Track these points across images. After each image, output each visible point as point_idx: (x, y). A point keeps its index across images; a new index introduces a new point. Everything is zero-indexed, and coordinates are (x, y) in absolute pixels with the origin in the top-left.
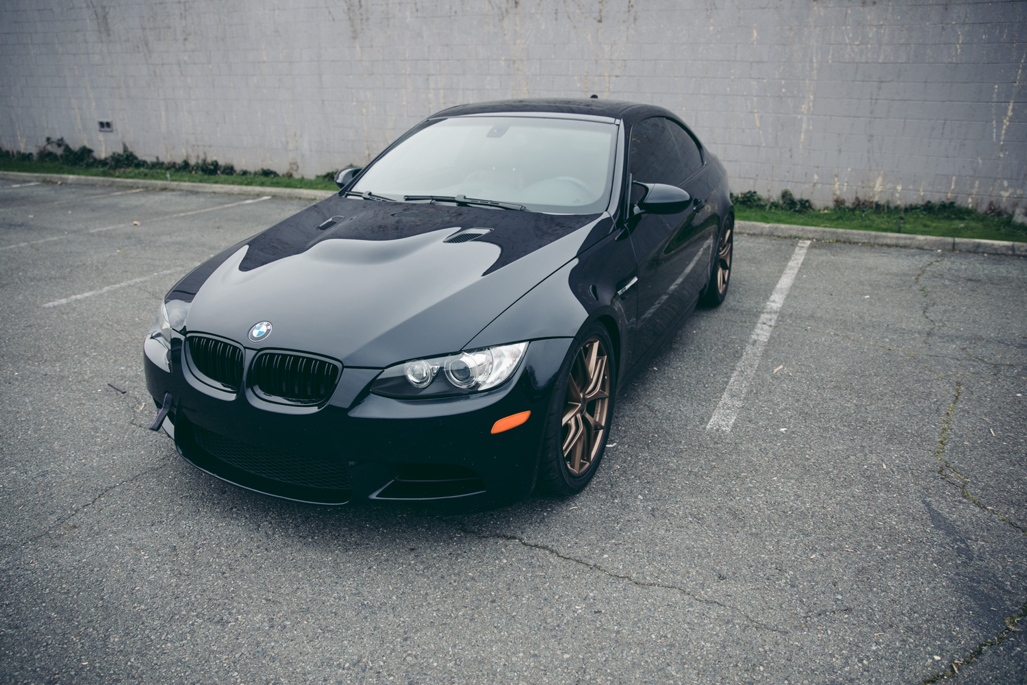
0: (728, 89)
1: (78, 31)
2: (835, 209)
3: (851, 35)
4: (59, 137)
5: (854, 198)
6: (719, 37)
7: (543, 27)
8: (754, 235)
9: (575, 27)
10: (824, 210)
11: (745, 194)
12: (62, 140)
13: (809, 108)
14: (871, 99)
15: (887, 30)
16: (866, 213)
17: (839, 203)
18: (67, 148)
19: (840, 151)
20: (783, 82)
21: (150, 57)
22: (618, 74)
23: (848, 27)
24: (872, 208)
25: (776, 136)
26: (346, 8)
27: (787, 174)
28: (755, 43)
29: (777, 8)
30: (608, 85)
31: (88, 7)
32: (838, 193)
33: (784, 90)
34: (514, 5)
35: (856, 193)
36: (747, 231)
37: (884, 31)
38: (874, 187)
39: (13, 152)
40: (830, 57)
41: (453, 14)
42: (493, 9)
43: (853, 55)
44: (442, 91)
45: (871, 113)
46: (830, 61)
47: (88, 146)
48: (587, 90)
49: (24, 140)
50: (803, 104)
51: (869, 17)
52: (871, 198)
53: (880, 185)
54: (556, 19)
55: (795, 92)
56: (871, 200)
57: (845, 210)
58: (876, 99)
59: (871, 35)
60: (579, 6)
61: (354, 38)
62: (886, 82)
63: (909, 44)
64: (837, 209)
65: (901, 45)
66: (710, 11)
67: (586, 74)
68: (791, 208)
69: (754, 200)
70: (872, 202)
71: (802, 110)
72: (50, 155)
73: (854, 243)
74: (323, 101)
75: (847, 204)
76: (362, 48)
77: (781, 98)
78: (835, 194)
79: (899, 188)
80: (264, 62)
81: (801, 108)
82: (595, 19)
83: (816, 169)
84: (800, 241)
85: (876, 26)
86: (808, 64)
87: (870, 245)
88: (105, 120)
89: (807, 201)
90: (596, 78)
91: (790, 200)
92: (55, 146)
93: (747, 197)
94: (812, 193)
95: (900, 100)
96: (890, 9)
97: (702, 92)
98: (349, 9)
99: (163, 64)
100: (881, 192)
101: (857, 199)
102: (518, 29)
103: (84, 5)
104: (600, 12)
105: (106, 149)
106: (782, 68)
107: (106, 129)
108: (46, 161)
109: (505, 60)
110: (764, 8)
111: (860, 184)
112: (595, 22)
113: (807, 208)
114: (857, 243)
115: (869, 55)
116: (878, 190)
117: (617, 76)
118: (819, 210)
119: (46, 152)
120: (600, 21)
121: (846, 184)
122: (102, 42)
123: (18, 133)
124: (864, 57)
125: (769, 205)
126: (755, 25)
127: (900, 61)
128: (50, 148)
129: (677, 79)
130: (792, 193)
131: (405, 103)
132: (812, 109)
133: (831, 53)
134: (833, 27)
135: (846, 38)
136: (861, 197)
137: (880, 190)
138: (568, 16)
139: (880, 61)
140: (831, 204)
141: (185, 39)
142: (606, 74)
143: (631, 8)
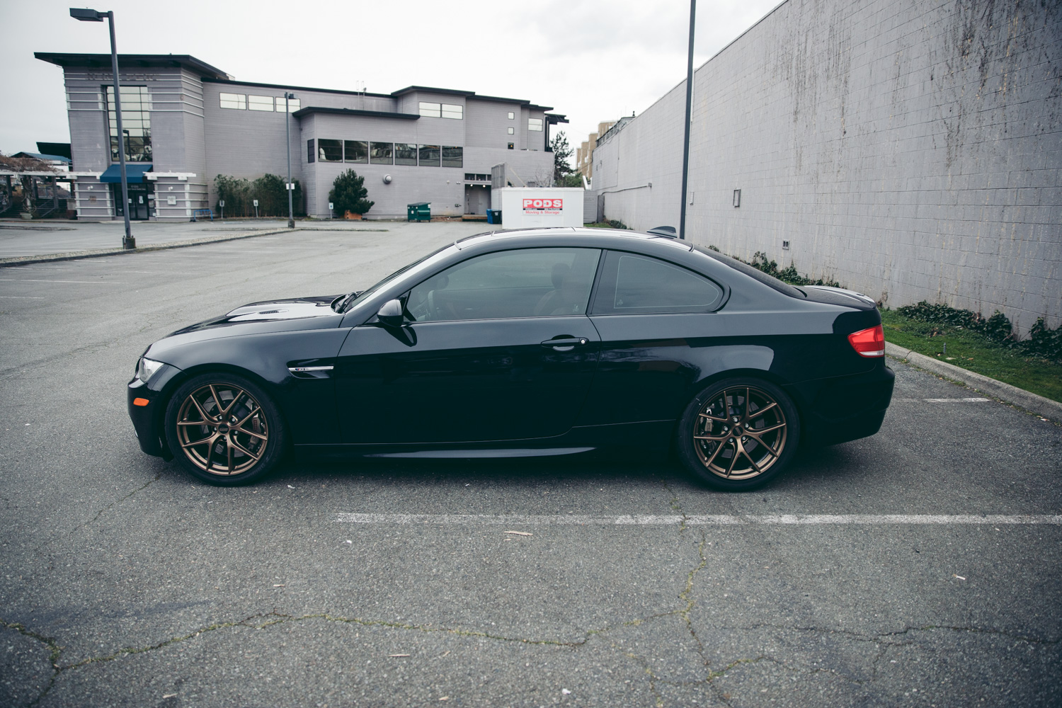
61: (948, 166)
76: (952, 176)
98: (948, 136)
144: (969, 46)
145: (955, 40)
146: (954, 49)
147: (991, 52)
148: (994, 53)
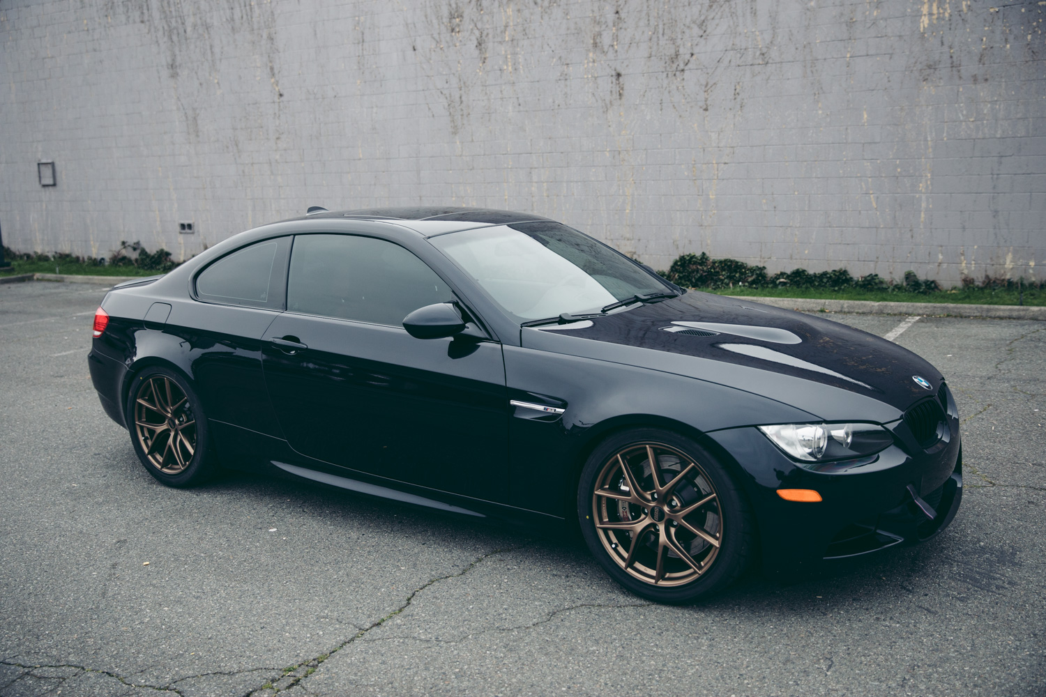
0: (841, 172)
1: (165, 133)
2: (963, 289)
3: (965, 112)
4: (136, 241)
5: (984, 276)
6: (828, 120)
7: (648, 118)
8: (864, 313)
9: (680, 116)
10: (952, 290)
11: (865, 278)
12: (138, 243)
13: (927, 187)
14: (992, 174)
15: (1002, 106)
16: (996, 291)
17: (968, 282)
18: (143, 252)
19: (964, 228)
20: (898, 162)
21: (240, 157)
22: (726, 161)
23: (962, 105)
24: (1004, 286)
25: (895, 217)
26: (446, 105)
27: (909, 255)
28: (866, 124)
29: (886, 89)
30: (716, 172)
31: (178, 109)
32: (966, 272)
33: (899, 170)
34: (618, 97)
35: (986, 271)
36: (856, 311)
37: (999, 106)
38: (1005, 264)
39: (83, 258)
40: (945, 135)
41: (557, 107)
42: (597, 101)
43: (969, 132)
44: (545, 184)
45: (994, 188)
46: (945, 139)
47: (166, 249)
48: (694, 178)
49: (97, 244)
50: (921, 183)
51: (982, 94)
52: (1003, 275)
53: (1011, 262)
54: (661, 110)
55: (911, 171)
56: (1003, 278)
57: (974, 289)
58: (998, 175)
59: (985, 112)
60: (684, 95)
61: (455, 133)
62: (1006, 156)
63: (1027, 118)
64: (966, 289)
65: (1019, 119)
66: (817, 95)
67: (693, 162)
68: (915, 290)
69: (876, 284)
70: (1003, 280)
71: (920, 189)
72: (123, 259)
73: (966, 317)
74: (420, 197)
75: (977, 283)
76: (462, 143)
77: (897, 177)
78: (962, 273)
79: (1032, 264)
80: (360, 159)
81: (919, 187)
82: (701, 107)
83: (940, 248)
84: (910, 317)
85: (989, 102)
86: (922, 142)
87: (982, 318)
88: (186, 222)
89: (933, 282)
90: (704, 166)
91: (914, 281)
92: (130, 249)
93: (868, 281)
94: (938, 273)
95: (1023, 174)
96: (1003, 85)
97: (814, 175)
98: (449, 105)
99: (252, 164)
100: (1012, 269)
101: (987, 277)
102: (622, 120)
103: (174, 108)
104: (706, 101)
105: (185, 251)
106: (896, 147)
107: (187, 230)
108: (120, 266)
109: (610, 151)
110: (873, 90)
111: (989, 261)
112: (701, 110)
113: (933, 289)
114: (969, 317)
115: (986, 130)
116: (1009, 267)
117: (725, 163)
118: (947, 291)
119: (120, 257)
120: (706, 110)
121: (973, 262)
122: (190, 143)
123: (92, 238)
124: (980, 133)
125: (892, 287)
126: (865, 107)
127: (1019, 135)
128: (124, 252)
129: (787, 164)
130: (916, 274)
131: (506, 197)
132: (930, 188)
133: (945, 131)
134: (945, 105)
135: (960, 115)
136: (991, 275)
137: (1011, 266)
138: (674, 106)
139: (998, 136)
140: (960, 284)
141: (278, 138)
142: (714, 162)
143: (737, 96)
144: (458, 25)
145: (439, 18)
146: (439, 24)
147: (488, 34)
148: (490, 36)
